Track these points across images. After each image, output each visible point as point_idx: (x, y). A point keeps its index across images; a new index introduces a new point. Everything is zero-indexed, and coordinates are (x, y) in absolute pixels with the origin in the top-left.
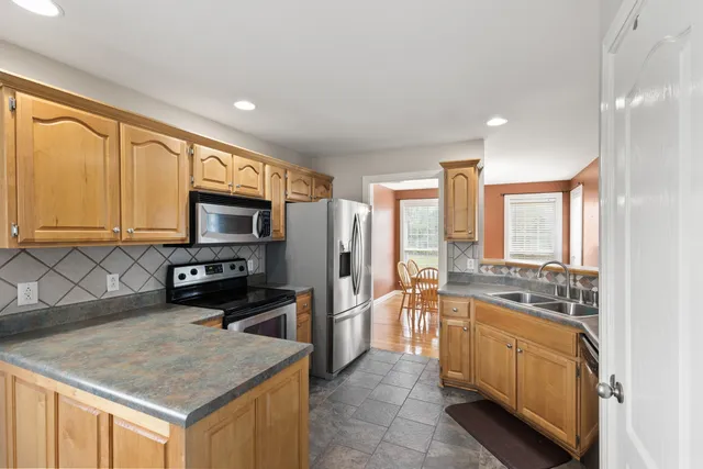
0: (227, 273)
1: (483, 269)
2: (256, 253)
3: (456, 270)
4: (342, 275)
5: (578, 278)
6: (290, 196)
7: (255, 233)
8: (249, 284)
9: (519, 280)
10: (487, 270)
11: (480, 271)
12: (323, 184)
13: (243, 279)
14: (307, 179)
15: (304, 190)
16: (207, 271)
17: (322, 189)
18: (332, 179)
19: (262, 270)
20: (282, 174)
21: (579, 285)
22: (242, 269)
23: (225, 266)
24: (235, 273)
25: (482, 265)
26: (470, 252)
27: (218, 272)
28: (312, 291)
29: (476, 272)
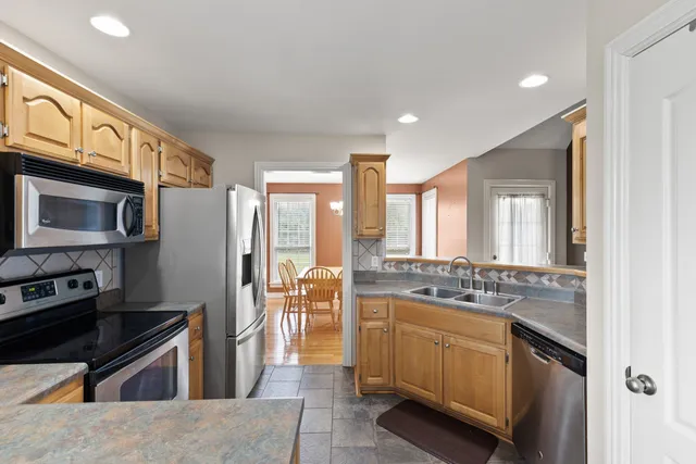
0: (62, 294)
1: (386, 266)
2: (108, 260)
3: (361, 269)
4: (244, 283)
5: (477, 270)
6: (165, 178)
7: (120, 228)
8: (99, 307)
9: (421, 275)
10: (390, 266)
11: (383, 269)
12: (202, 165)
13: (91, 301)
14: (185, 156)
15: (182, 171)
16: (26, 295)
17: (202, 172)
18: (213, 160)
19: (116, 285)
20: (154, 145)
21: (478, 277)
22: (88, 285)
23: (59, 285)
24: (78, 294)
25: (385, 262)
26: (373, 250)
27: (47, 295)
28: (204, 308)
29: (379, 270)
